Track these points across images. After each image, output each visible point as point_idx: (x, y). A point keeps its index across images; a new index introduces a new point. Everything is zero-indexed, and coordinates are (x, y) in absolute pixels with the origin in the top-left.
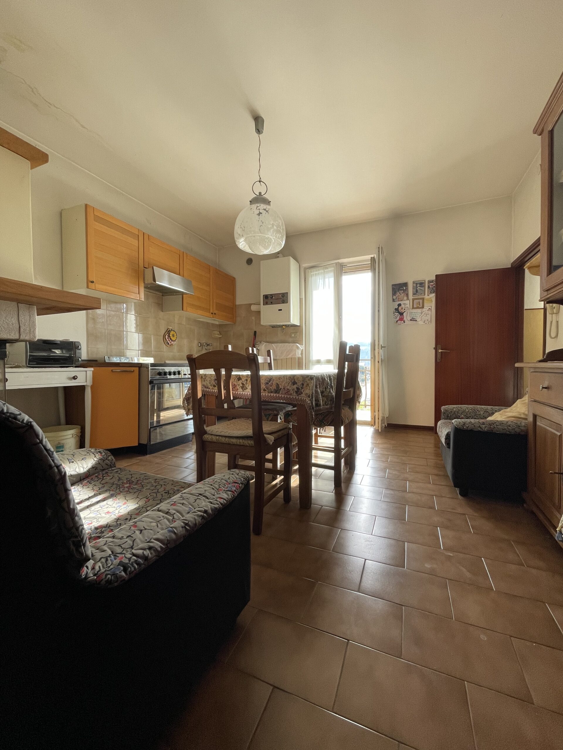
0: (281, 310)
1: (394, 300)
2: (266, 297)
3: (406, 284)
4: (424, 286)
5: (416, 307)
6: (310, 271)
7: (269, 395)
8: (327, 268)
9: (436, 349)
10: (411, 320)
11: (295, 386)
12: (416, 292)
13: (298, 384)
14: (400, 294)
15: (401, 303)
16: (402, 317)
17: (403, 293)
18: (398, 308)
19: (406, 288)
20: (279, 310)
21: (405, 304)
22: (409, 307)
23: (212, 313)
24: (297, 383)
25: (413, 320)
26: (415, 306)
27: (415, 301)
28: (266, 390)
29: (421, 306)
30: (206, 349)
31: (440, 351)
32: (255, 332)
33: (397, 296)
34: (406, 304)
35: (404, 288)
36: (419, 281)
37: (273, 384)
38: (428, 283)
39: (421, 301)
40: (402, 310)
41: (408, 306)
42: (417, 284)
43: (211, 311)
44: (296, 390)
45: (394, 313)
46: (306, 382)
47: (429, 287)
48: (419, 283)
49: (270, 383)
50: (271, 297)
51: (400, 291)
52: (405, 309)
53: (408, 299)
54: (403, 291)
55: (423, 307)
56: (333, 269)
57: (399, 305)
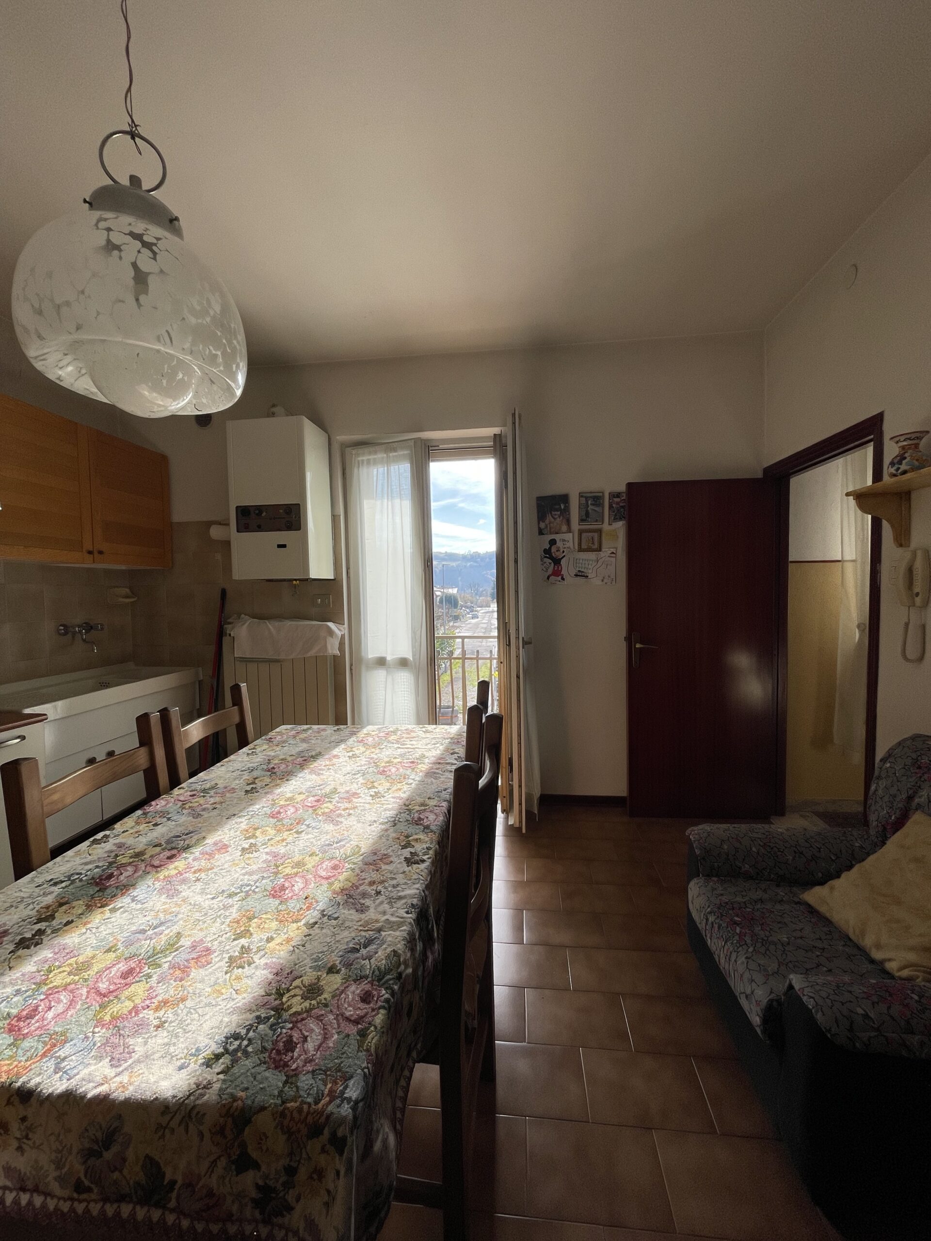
0: (284, 546)
1: (541, 532)
2: (244, 512)
3: (564, 498)
4: (601, 505)
5: (586, 547)
6: (354, 452)
7: (110, 1210)
8: (395, 450)
9: (629, 639)
10: (576, 575)
11: (249, 1178)
12: (585, 518)
13: (264, 1168)
14: (554, 520)
15: (557, 537)
16: (558, 568)
17: (560, 517)
18: (550, 548)
19: (565, 507)
20: (280, 546)
21: (564, 540)
22: (572, 547)
23: (90, 552)
24: (256, 1166)
25: (580, 575)
26: (584, 546)
27: (584, 535)
28: (89, 1190)
29: (596, 546)
30: (84, 641)
31: (638, 646)
32: (224, 593)
33: (547, 521)
34: (567, 541)
35: (562, 507)
36: (591, 493)
37: (124, 1160)
38: (610, 499)
39: (596, 535)
40: (557, 554)
41: (570, 544)
42: (586, 498)
43: (88, 546)
44: (254, 1194)
45: (542, 560)
46: (309, 1158)
47: (611, 507)
48: (591, 497)
49: (108, 1155)
50: (257, 512)
51: (553, 513)
52: (563, 552)
53: (569, 530)
54: (559, 513)
55: (599, 549)
56: (408, 452)
57: (553, 542)
